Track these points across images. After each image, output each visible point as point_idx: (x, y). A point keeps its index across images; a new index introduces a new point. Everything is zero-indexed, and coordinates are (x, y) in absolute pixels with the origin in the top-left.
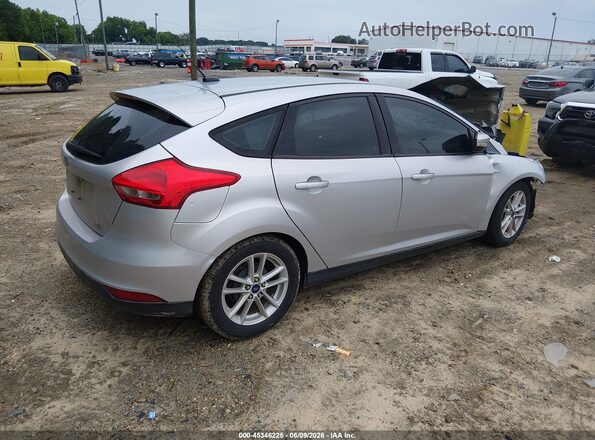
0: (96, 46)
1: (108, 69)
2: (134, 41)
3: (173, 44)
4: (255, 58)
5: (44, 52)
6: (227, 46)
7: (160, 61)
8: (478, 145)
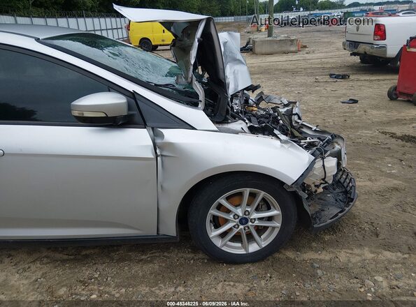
1: (258, 30)
2: (301, 9)
8: (76, 113)
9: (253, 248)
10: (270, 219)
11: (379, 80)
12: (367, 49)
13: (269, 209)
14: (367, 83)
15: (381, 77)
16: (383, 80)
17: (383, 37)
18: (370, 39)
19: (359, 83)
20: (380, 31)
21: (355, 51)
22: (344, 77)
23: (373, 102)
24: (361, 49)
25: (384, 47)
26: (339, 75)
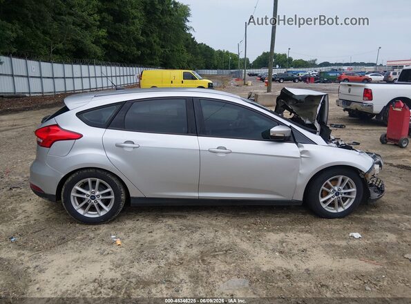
0: (249, 70)
2: (277, 66)
3: (303, 67)
4: (346, 74)
5: (196, 75)
6: (339, 67)
7: (280, 79)
9: (340, 210)
10: (349, 193)
11: (369, 130)
12: (359, 106)
13: (349, 188)
14: (360, 132)
15: (369, 128)
16: (372, 130)
17: (370, 98)
18: (361, 99)
19: (355, 132)
20: (368, 94)
21: (348, 107)
22: (341, 127)
23: (371, 145)
24: (353, 106)
25: (371, 106)
26: (337, 125)
